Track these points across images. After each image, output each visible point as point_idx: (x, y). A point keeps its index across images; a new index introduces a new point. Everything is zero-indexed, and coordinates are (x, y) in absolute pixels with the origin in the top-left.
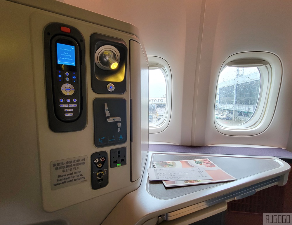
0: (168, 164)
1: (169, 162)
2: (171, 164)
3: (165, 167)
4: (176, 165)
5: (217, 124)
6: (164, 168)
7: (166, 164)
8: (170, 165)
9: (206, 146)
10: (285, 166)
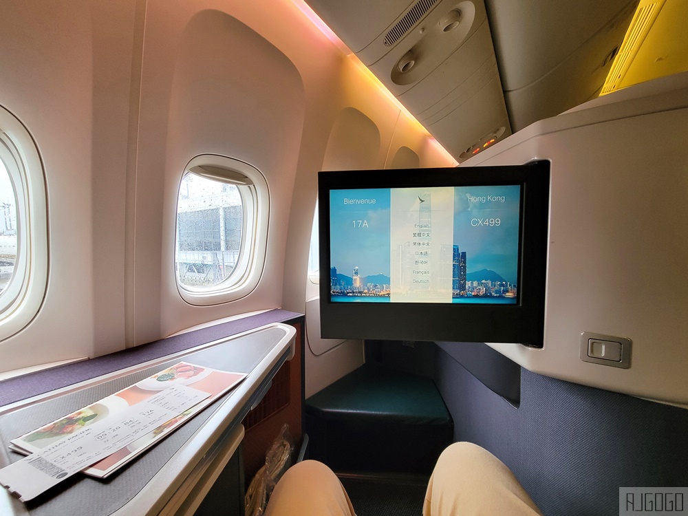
0: (78, 420)
1: (80, 413)
2: (90, 413)
3: (71, 432)
4: (105, 410)
6: (70, 436)
7: (71, 422)
8: (86, 419)
9: (164, 339)
10: (291, 331)
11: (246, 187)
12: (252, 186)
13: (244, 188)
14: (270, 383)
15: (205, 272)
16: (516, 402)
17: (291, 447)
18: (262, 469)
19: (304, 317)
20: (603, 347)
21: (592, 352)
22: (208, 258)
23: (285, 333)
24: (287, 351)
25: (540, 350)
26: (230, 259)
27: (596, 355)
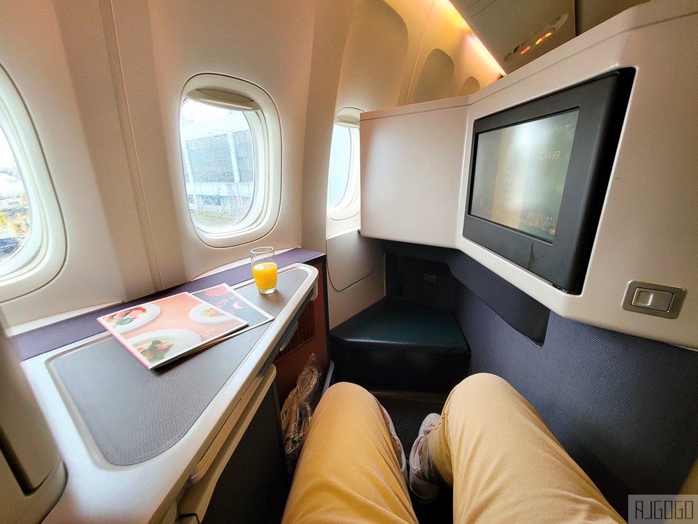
5: (200, 233)
9: (190, 282)
10: (312, 273)
11: (253, 113)
12: (259, 112)
13: (251, 114)
14: (296, 324)
15: (222, 203)
16: (540, 341)
17: (319, 372)
18: (295, 391)
19: (325, 257)
20: (652, 296)
21: (637, 300)
22: (223, 189)
23: (307, 274)
24: (311, 292)
25: (577, 296)
26: (245, 190)
27: (640, 304)
